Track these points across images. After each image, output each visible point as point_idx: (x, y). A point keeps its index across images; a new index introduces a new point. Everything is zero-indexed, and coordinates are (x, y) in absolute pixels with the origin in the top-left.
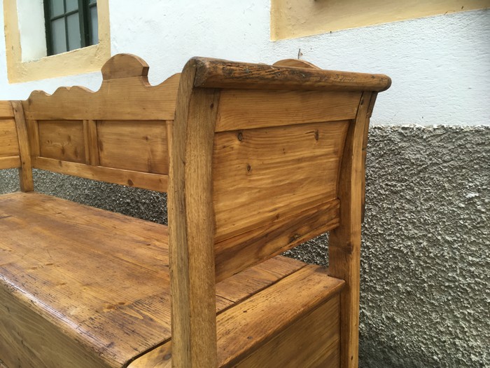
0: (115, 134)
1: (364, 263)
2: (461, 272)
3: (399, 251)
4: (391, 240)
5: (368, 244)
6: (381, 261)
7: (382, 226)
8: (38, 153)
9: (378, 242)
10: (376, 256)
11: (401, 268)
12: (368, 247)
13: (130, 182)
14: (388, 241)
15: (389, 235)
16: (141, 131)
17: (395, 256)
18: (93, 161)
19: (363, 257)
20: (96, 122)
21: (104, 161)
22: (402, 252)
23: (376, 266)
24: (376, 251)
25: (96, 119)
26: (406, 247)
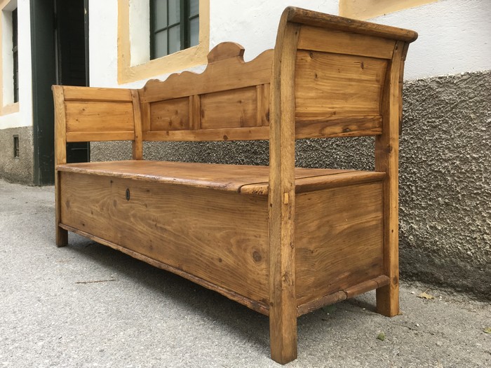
0: (215, 103)
1: (412, 186)
2: (486, 181)
3: (439, 172)
4: (433, 164)
5: (415, 170)
6: (425, 182)
7: (425, 155)
8: (149, 128)
9: (423, 168)
10: (421, 179)
11: (440, 185)
12: (414, 173)
13: (225, 137)
14: (430, 165)
15: (431, 161)
16: (236, 97)
17: (436, 177)
18: (196, 128)
19: (411, 181)
20: (200, 96)
21: (205, 125)
22: (441, 172)
23: (421, 187)
24: (421, 175)
25: (200, 93)
26: (444, 168)
